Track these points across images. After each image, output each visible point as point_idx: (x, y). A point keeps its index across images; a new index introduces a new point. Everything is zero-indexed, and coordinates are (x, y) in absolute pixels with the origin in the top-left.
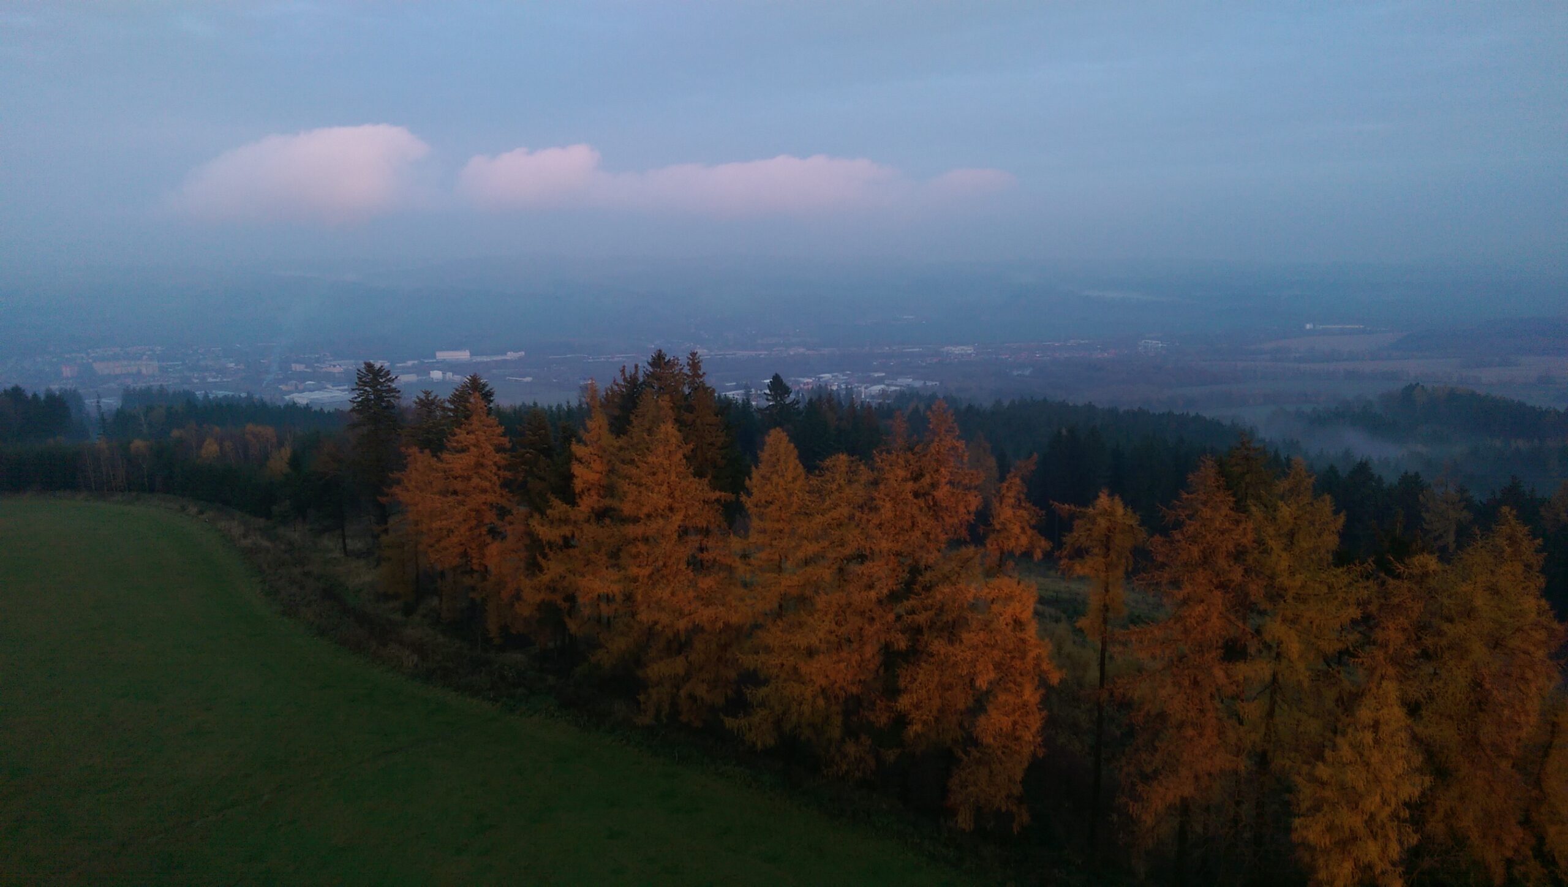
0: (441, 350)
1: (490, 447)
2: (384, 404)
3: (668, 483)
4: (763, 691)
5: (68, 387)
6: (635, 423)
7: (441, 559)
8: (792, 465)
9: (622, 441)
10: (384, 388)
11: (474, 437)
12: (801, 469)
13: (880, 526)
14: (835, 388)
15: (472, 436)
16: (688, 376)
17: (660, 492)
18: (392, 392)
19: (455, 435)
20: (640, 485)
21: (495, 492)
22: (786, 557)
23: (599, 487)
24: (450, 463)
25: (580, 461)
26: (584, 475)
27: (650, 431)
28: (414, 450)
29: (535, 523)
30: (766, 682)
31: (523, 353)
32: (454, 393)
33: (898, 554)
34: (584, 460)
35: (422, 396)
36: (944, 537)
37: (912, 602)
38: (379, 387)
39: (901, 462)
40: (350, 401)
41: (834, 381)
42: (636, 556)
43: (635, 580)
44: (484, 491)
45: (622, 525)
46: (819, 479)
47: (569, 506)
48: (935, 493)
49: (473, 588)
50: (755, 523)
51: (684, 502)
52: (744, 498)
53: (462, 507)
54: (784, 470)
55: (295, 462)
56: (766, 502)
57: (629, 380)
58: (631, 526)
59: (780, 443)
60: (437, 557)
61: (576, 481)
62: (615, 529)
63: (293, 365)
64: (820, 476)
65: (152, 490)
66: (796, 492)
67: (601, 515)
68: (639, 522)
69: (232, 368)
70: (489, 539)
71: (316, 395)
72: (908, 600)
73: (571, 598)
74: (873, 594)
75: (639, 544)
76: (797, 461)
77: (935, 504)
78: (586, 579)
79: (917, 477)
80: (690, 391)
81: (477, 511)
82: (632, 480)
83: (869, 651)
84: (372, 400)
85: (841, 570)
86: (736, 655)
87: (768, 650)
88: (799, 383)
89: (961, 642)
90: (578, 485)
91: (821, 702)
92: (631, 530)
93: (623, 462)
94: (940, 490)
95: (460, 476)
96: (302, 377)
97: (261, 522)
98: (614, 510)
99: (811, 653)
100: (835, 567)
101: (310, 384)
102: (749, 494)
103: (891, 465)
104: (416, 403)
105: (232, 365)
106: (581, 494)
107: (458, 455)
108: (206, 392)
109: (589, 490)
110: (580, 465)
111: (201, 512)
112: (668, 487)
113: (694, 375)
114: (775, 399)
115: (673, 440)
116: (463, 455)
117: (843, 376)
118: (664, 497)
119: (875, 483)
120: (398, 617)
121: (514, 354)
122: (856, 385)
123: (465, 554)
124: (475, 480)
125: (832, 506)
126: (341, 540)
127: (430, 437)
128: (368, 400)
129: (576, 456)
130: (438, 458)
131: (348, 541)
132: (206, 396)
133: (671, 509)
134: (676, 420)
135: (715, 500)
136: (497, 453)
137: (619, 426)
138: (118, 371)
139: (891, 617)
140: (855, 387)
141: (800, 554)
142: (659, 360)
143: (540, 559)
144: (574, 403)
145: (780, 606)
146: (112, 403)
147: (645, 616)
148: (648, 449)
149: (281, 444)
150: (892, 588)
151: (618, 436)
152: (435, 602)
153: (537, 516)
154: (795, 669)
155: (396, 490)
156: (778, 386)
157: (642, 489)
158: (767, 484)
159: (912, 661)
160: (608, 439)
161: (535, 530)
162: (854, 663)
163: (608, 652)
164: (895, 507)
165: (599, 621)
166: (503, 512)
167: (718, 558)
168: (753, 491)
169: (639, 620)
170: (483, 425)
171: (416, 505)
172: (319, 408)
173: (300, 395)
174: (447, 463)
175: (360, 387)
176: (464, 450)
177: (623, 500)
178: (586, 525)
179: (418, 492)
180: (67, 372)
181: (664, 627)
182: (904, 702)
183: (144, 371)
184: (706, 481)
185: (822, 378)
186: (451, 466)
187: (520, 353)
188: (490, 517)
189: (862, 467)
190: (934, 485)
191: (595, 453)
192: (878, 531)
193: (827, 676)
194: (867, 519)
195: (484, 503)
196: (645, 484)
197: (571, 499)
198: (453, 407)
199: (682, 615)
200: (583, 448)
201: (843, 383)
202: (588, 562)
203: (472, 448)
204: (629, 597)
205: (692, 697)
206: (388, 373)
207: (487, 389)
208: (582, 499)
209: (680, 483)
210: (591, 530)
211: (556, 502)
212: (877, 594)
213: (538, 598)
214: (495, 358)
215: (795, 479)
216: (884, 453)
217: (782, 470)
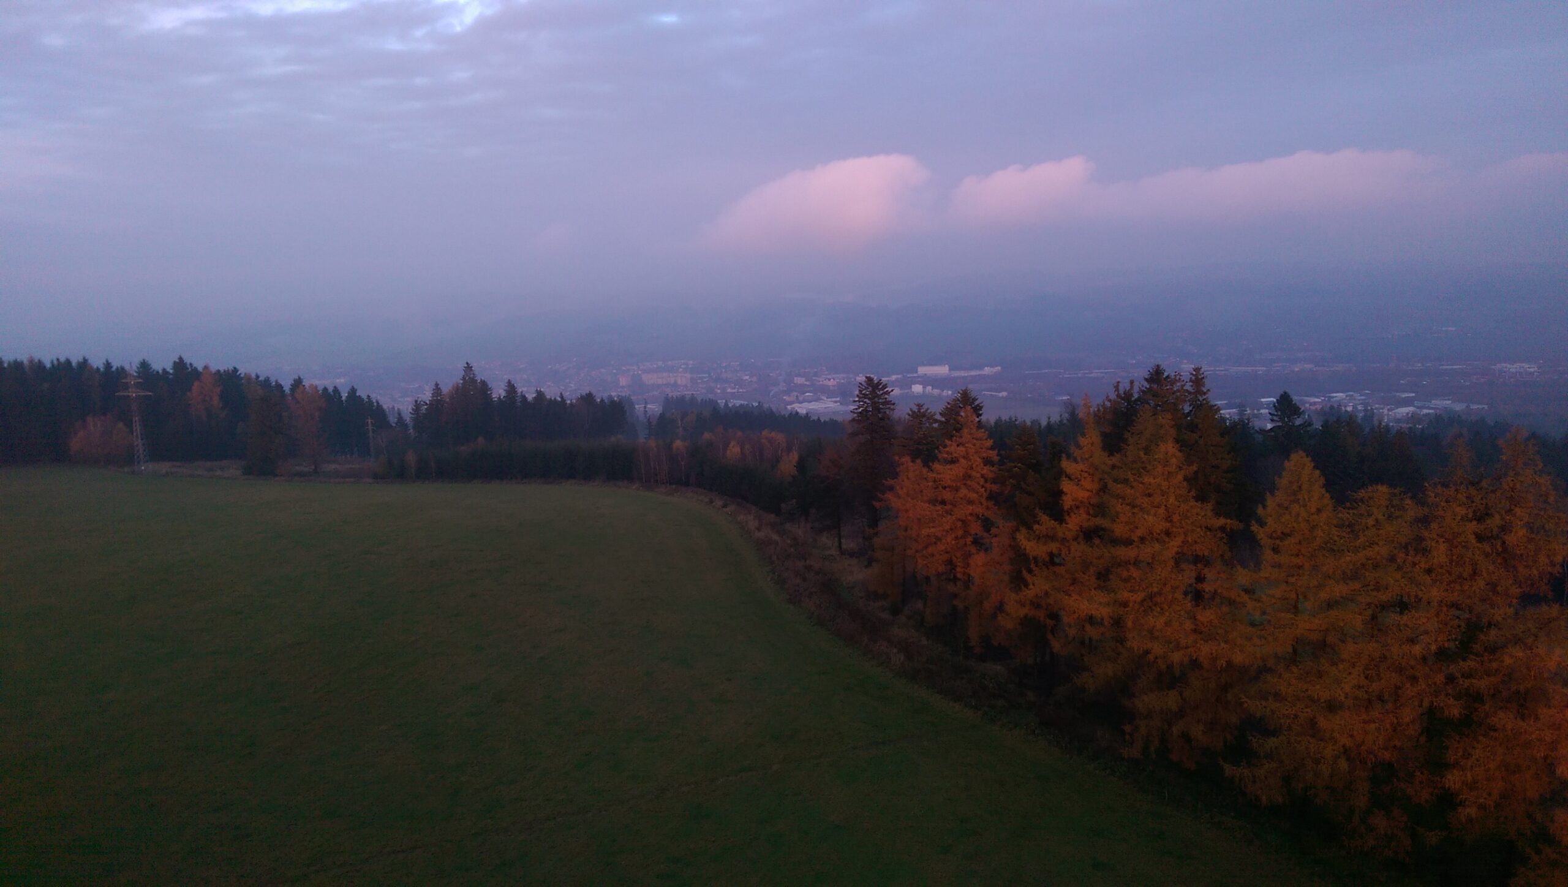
0: (924, 365)
1: (979, 460)
2: (880, 416)
3: (1166, 506)
4: (1272, 742)
5: (624, 394)
6: (1131, 440)
7: (929, 565)
8: (1317, 494)
9: (1116, 459)
10: (880, 401)
11: (963, 449)
12: (1327, 500)
13: (1429, 571)
14: (1349, 409)
15: (961, 448)
16: (1190, 393)
17: (1155, 516)
18: (888, 404)
19: (945, 446)
20: (1134, 507)
21: (982, 504)
22: (1305, 597)
23: (1088, 505)
24: (940, 474)
25: (1069, 477)
26: (1072, 492)
27: (1147, 450)
28: (907, 459)
29: (1021, 537)
30: (1274, 733)
31: (1000, 368)
32: (946, 406)
33: (1454, 605)
34: (1073, 477)
35: (915, 409)
36: (1517, 590)
37: (1471, 664)
38: (876, 399)
39: (1462, 497)
40: (851, 412)
41: (1349, 401)
42: (1126, 580)
43: (1125, 604)
44: (970, 502)
45: (1114, 546)
46: (1351, 511)
47: (1057, 523)
48: (1506, 537)
49: (955, 596)
50: (1268, 555)
51: (1183, 528)
52: (1255, 528)
53: (949, 517)
54: (1307, 499)
55: (801, 466)
56: (1282, 533)
57: (1123, 396)
58: (1123, 548)
59: (1303, 469)
60: (925, 562)
61: (1064, 498)
62: (1105, 550)
63: (795, 378)
64: (1352, 509)
65: (687, 484)
66: (1322, 524)
67: (1089, 535)
68: (1131, 544)
69: (747, 380)
70: (973, 550)
71: (813, 406)
72: (1464, 660)
73: (1055, 616)
74: (1417, 649)
75: (1131, 567)
76: (1323, 491)
77: (1505, 550)
78: (1073, 598)
79: (1480, 517)
80: (1191, 408)
81: (963, 521)
82: (1125, 500)
83: (1408, 714)
84: (870, 411)
85: (1374, 617)
86: (1240, 698)
87: (1277, 696)
88: (1305, 402)
89: (1537, 718)
90: (1067, 502)
91: (1343, 764)
92: (1123, 552)
93: (1116, 481)
94: (1513, 534)
95: (949, 487)
96: (802, 389)
97: (772, 517)
98: (1104, 530)
99: (1332, 707)
100: (1370, 612)
101: (808, 396)
102: (1262, 524)
103: (1447, 501)
104: (909, 415)
105: (747, 377)
106: (1070, 511)
107: (948, 466)
108: (726, 401)
109: (1077, 507)
110: (1069, 482)
111: (725, 506)
112: (1166, 510)
113: (1196, 392)
114: (1281, 419)
115: (1174, 461)
116: (952, 466)
117: (1361, 396)
118: (1161, 520)
119: (1425, 521)
120: (885, 615)
121: (992, 369)
122: (1377, 406)
123: (950, 562)
124: (964, 491)
125: (1367, 544)
126: (836, 539)
127: (921, 448)
128: (865, 410)
129: (1065, 472)
130: (929, 467)
131: (843, 541)
132: (726, 404)
133: (1168, 533)
134: (1177, 441)
135: (1219, 527)
136: (985, 466)
137: (1113, 443)
138: (660, 381)
139: (1440, 678)
140: (1376, 409)
141: (1323, 595)
142: (1156, 376)
143: (1024, 572)
144: (1055, 418)
145: (1295, 651)
146: (655, 408)
147: (1135, 643)
148: (1144, 468)
149: (789, 450)
150: (1443, 644)
151: (1111, 454)
152: (919, 605)
153: (1023, 530)
154: (1312, 722)
155: (889, 496)
156: (1286, 406)
157: (1136, 510)
158: (1284, 514)
159: (1466, 733)
160: (1101, 458)
161: (1022, 544)
162: (1388, 726)
163: (1093, 676)
164: (1451, 550)
165: (1083, 643)
166: (987, 524)
167: (1219, 591)
168: (1267, 521)
169: (1128, 646)
170: (973, 438)
171: (907, 511)
172: (817, 418)
173: (800, 405)
174: (938, 473)
175: (861, 400)
176: (953, 461)
177: (1115, 521)
178: (1075, 543)
179: (910, 499)
180: (623, 381)
181: (1156, 658)
182: (1453, 780)
183: (679, 382)
184: (1209, 506)
185: (1333, 397)
186: (942, 476)
187: (997, 368)
188: (976, 528)
189: (1408, 501)
190: (1505, 528)
191: (1086, 470)
192: (1427, 576)
193: (1352, 736)
194: (1413, 562)
195: (971, 514)
196: (1140, 506)
197: (1059, 515)
198: (943, 419)
199: (1178, 647)
200: (1074, 465)
201: (1361, 404)
202: (1074, 582)
203: (963, 461)
204: (1118, 622)
205: (1186, 737)
206: (885, 386)
207: (976, 403)
208: (1070, 517)
209: (1179, 507)
210: (1079, 549)
211: (1044, 518)
212: (1423, 649)
213: (1022, 612)
214: (973, 373)
215: (1319, 511)
216: (1439, 487)
217: (1304, 499)
